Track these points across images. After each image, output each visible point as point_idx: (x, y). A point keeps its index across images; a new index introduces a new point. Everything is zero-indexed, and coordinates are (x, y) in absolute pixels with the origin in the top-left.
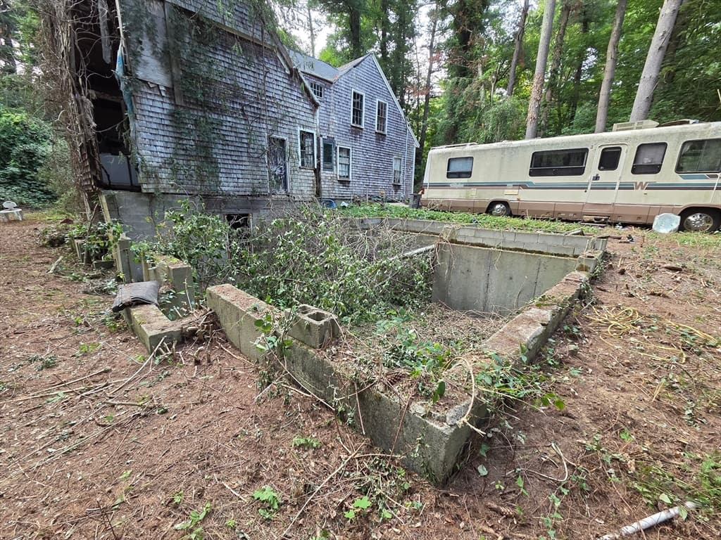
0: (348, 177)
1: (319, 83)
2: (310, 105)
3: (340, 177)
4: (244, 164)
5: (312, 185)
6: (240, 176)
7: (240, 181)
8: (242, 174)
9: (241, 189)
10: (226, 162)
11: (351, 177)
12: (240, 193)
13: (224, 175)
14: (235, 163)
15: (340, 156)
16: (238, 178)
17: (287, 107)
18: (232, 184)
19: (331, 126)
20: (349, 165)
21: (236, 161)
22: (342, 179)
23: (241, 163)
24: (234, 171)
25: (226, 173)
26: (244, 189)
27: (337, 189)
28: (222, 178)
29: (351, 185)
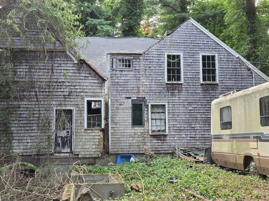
0: (164, 131)
1: (127, 58)
2: (98, 80)
3: (153, 131)
4: (34, 132)
5: (97, 143)
6: (29, 141)
7: (29, 144)
8: (31, 139)
9: (29, 150)
10: (20, 132)
11: (167, 131)
12: (28, 154)
13: (16, 141)
14: (27, 132)
15: (152, 113)
16: (28, 143)
17: (75, 86)
18: (22, 147)
19: (140, 88)
20: (165, 119)
21: (28, 130)
22: (154, 134)
23: (32, 132)
24: (25, 138)
25: (18, 140)
26: (31, 151)
27: (149, 144)
28: (15, 143)
29: (168, 139)
